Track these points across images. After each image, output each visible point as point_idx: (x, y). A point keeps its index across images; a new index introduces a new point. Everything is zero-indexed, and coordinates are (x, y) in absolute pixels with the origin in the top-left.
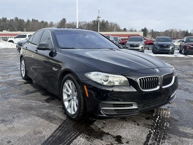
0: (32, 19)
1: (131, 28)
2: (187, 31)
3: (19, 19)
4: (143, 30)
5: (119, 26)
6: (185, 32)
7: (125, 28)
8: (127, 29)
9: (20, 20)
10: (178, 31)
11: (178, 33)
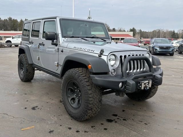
0: (25, 19)
1: (120, 28)
2: (174, 31)
3: (12, 19)
4: (131, 30)
5: (109, 26)
6: (172, 32)
7: (114, 28)
8: (116, 29)
9: (14, 20)
10: (165, 31)
11: (165, 33)
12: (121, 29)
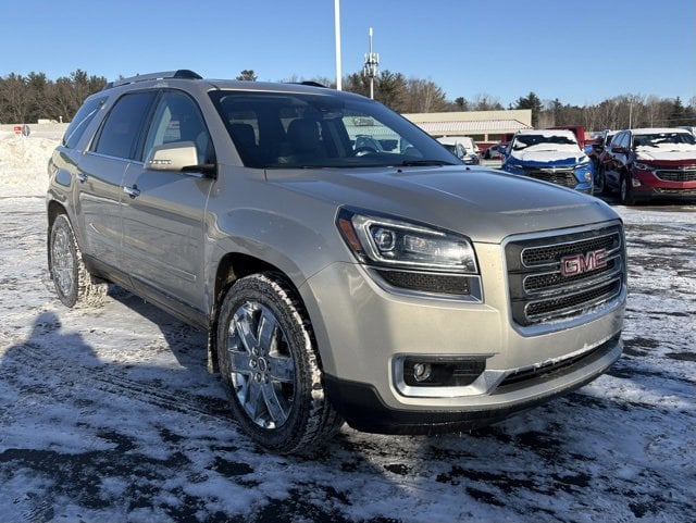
1: (482, 98)
2: (678, 102)
3: (89, 78)
4: (524, 105)
5: (442, 91)
6: (669, 104)
7: (462, 99)
9: (93, 79)
10: (645, 104)
11: (645, 110)
12: (487, 102)
